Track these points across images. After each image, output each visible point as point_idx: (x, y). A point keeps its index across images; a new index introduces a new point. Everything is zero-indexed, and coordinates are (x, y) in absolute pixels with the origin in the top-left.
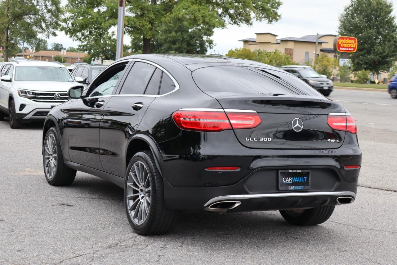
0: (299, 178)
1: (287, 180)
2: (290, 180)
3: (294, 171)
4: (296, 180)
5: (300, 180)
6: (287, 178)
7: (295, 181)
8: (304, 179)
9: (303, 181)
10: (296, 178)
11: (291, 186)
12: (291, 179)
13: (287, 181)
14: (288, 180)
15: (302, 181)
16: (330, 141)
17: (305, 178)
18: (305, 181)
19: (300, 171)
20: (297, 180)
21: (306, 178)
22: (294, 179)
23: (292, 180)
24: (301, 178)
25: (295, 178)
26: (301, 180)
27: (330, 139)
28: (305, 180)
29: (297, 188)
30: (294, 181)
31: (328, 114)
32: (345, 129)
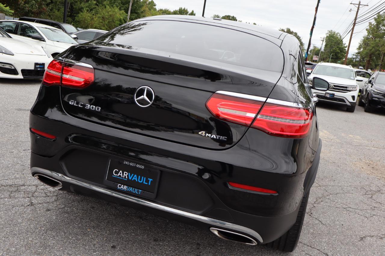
0: (139, 177)
1: (119, 174)
2: (125, 176)
3: (132, 164)
4: (134, 178)
5: (140, 180)
6: (121, 171)
7: (133, 179)
8: (147, 181)
9: (147, 183)
10: (135, 176)
11: (122, 184)
12: (126, 174)
13: (120, 176)
14: (122, 175)
15: (144, 183)
16: (204, 135)
17: (150, 180)
18: (149, 184)
19: (143, 167)
20: (136, 179)
21: (152, 180)
22: (131, 176)
23: (128, 176)
24: (143, 177)
25: (133, 175)
26: (143, 181)
27: (204, 132)
28: (148, 183)
29: (131, 189)
30: (130, 178)
31: (214, 91)
32: (250, 123)
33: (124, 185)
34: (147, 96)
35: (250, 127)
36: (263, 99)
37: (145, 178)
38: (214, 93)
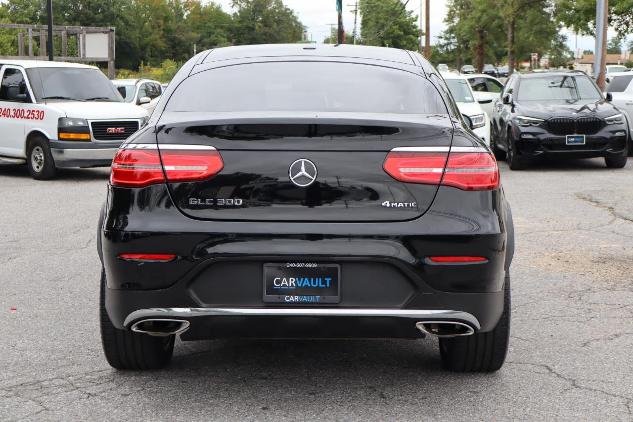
0: (312, 279)
1: (283, 283)
2: (292, 283)
3: (299, 265)
4: (305, 284)
5: (314, 283)
6: (285, 279)
7: (303, 286)
8: (324, 282)
9: (324, 286)
10: (307, 279)
11: (291, 295)
12: (292, 281)
13: (284, 285)
14: (286, 283)
15: (321, 285)
16: (388, 205)
17: (328, 280)
18: (328, 286)
19: (315, 265)
20: (308, 284)
21: (330, 279)
22: (300, 282)
23: (296, 282)
24: (317, 279)
25: (302, 279)
26: (319, 283)
27: (388, 202)
28: (326, 284)
29: (305, 299)
30: (299, 285)
31: (389, 150)
32: (439, 180)
33: (294, 295)
34: (306, 171)
35: (439, 185)
36: (447, 149)
37: (320, 279)
38: (389, 151)
